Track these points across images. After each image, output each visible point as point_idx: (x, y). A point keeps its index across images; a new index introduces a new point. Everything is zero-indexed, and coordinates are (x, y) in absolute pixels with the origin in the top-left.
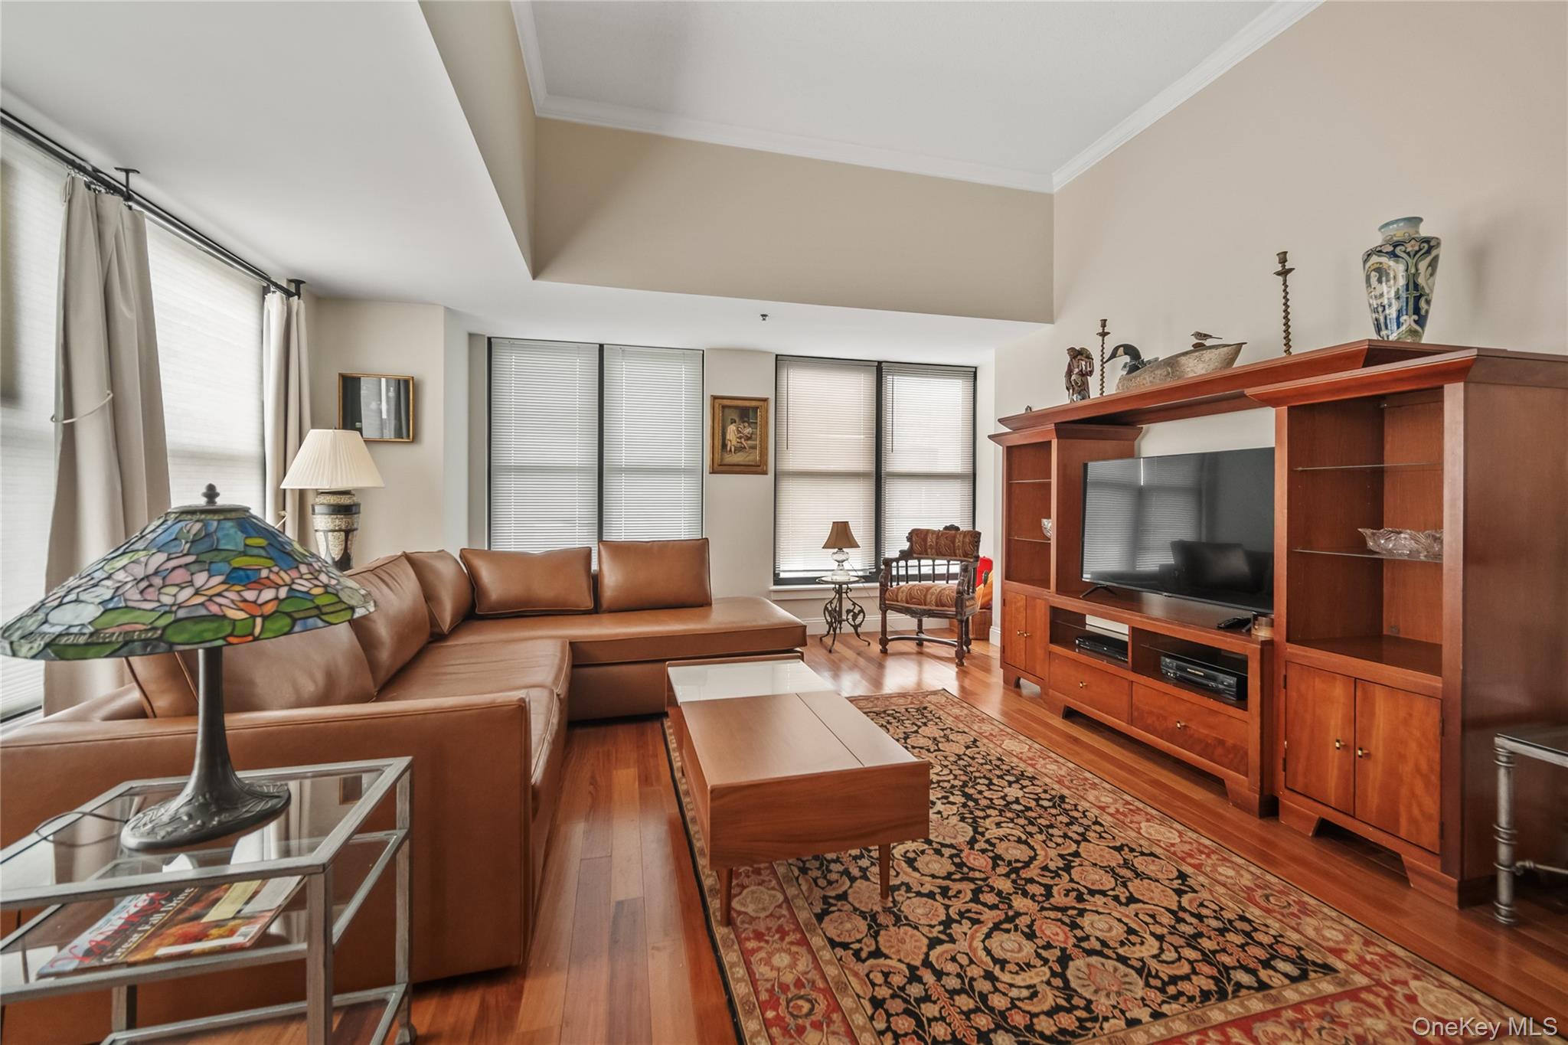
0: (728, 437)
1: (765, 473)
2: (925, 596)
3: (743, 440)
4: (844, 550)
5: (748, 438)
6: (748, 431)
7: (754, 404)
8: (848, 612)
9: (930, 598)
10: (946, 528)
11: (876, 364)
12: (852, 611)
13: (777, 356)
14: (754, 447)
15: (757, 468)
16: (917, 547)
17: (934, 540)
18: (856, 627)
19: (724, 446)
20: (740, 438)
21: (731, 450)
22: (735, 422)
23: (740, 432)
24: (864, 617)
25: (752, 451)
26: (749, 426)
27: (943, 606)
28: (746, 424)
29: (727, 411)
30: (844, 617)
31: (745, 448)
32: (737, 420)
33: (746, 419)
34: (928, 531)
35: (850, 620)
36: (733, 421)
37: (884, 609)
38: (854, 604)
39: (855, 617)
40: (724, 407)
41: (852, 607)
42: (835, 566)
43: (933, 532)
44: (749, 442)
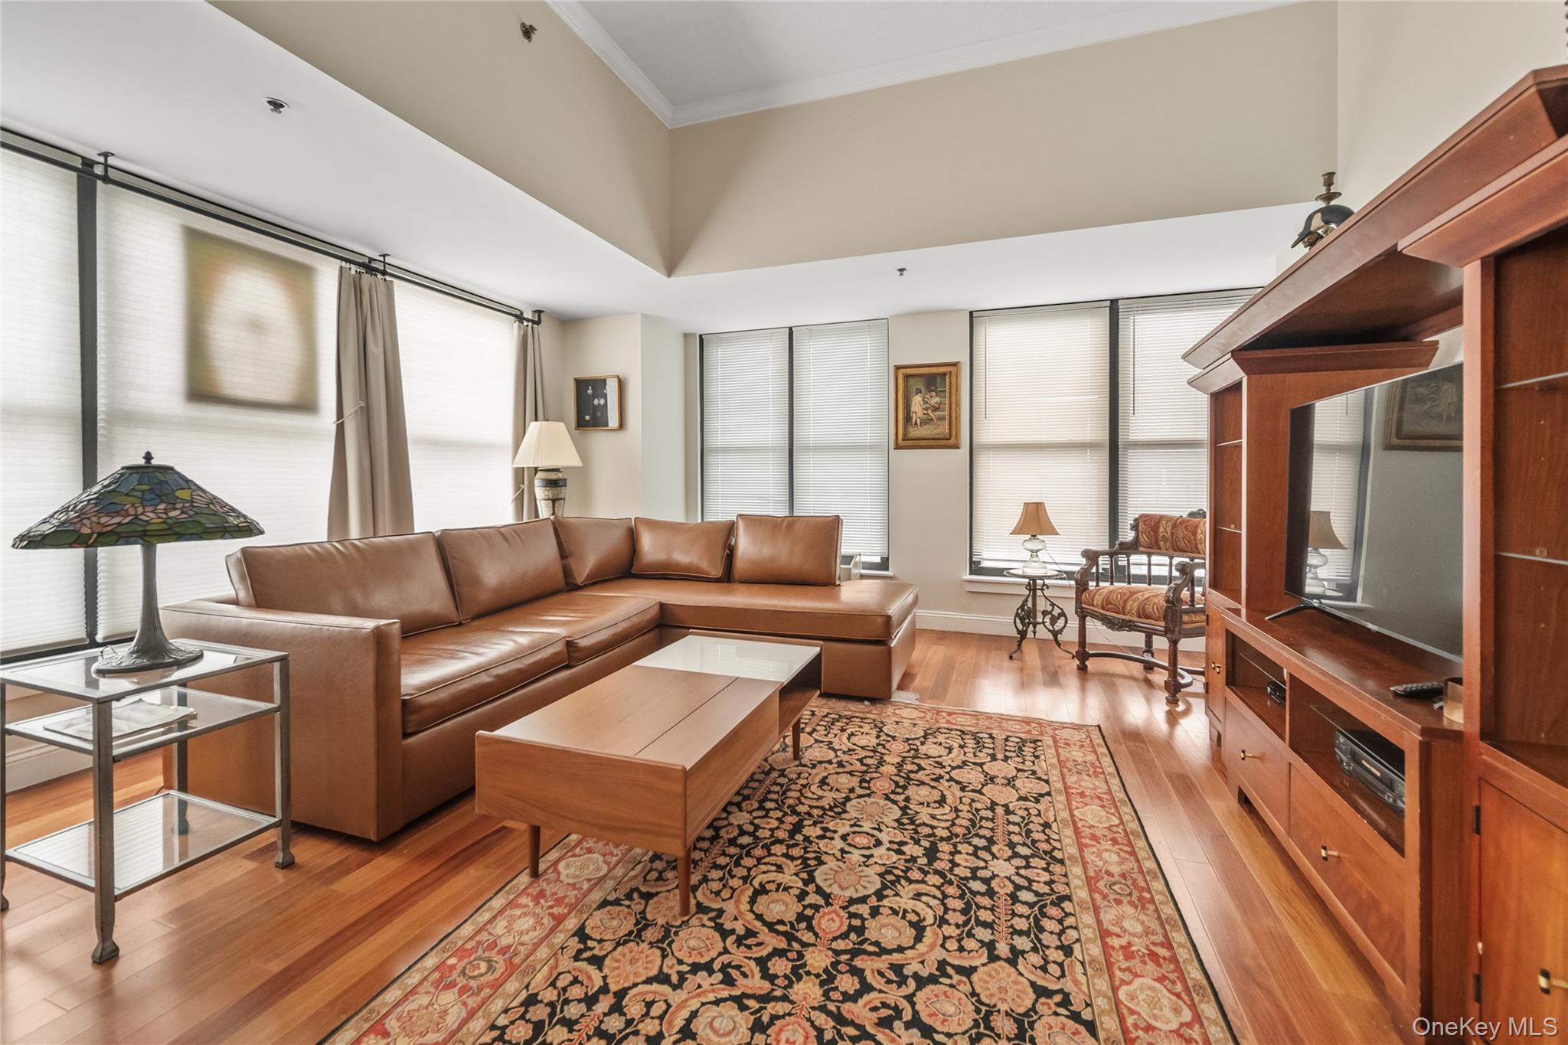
0: (913, 409)
1: (956, 447)
2: (1125, 602)
3: (930, 411)
4: (1038, 537)
5: (936, 409)
6: (935, 400)
7: (942, 370)
8: (1045, 613)
9: (1133, 606)
10: (1191, 514)
11: (1108, 303)
12: (1050, 613)
13: (971, 313)
14: (942, 419)
15: (946, 442)
16: (1143, 539)
17: (1169, 530)
18: (1055, 634)
19: (908, 418)
20: (927, 409)
21: (916, 424)
22: (921, 392)
23: (927, 403)
24: (1066, 622)
25: (940, 422)
26: (937, 395)
27: (1147, 617)
28: (934, 394)
29: (912, 381)
30: (1039, 619)
31: (932, 419)
32: (923, 389)
33: (933, 388)
34: (1162, 517)
35: (1048, 624)
36: (919, 391)
37: (1082, 615)
38: (1053, 605)
39: (1053, 621)
40: (907, 377)
41: (1049, 609)
42: (1027, 556)
43: (1169, 519)
44: (936, 413)
